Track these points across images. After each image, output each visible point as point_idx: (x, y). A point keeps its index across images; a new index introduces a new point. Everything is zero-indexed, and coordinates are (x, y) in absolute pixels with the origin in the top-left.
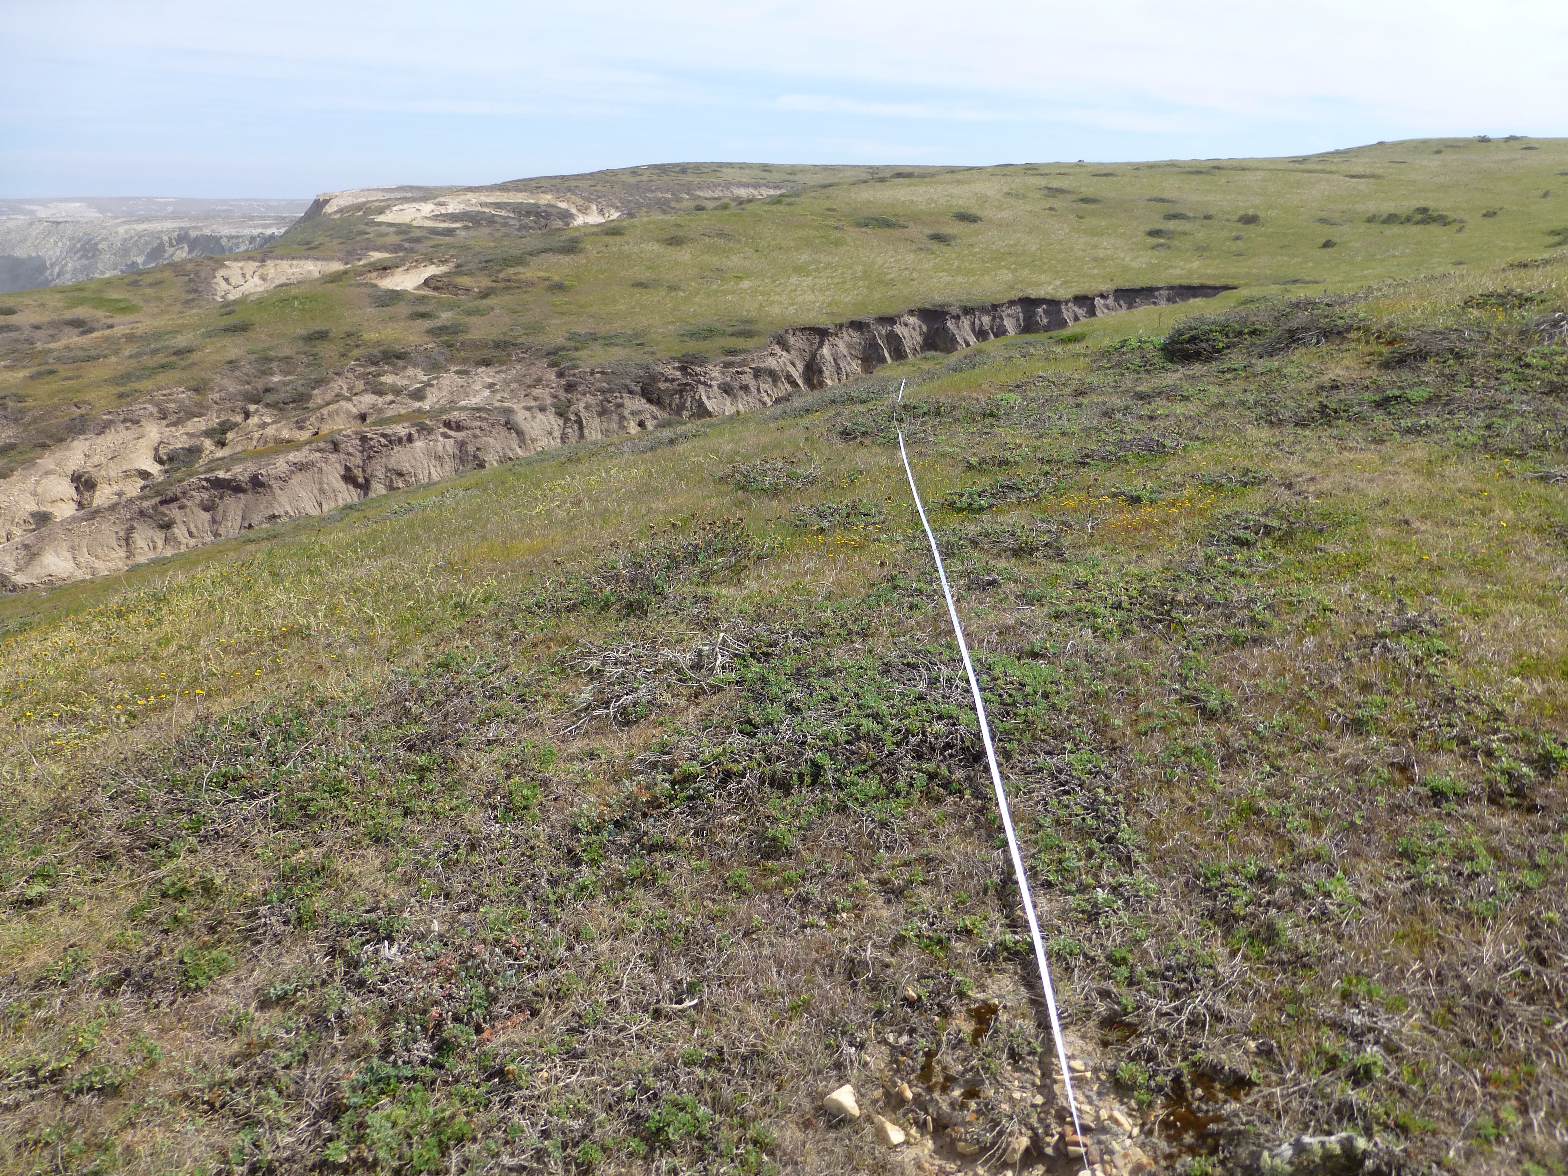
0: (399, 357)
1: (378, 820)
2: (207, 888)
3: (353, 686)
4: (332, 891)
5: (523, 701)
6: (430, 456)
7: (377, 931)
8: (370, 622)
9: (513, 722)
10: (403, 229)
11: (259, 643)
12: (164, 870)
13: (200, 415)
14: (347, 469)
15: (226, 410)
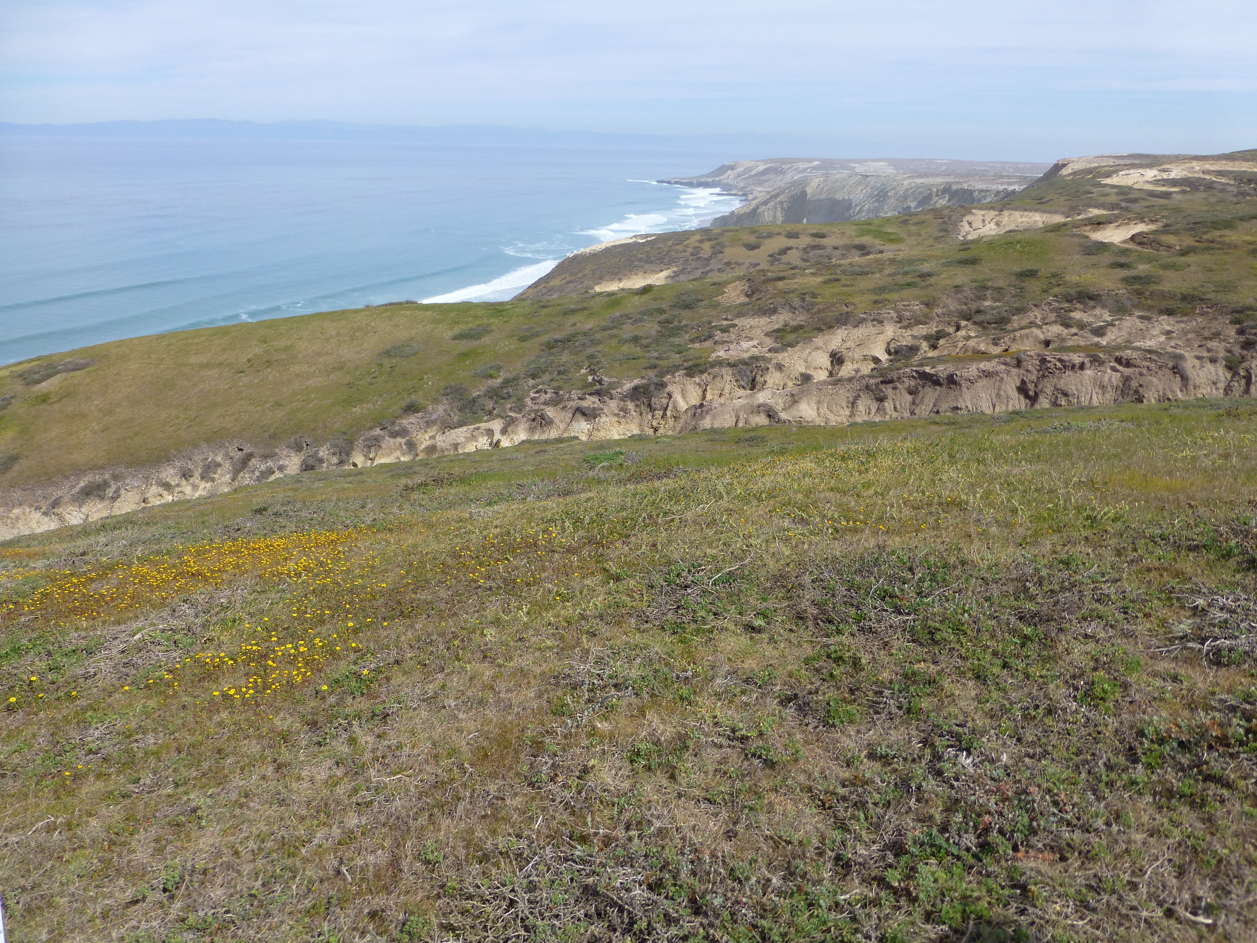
0: (1091, 298)
1: (982, 663)
2: (856, 663)
3: (990, 557)
4: (936, 700)
5: (1125, 613)
6: (1095, 384)
7: (960, 742)
8: (1014, 511)
9: (1112, 626)
10: (1124, 191)
11: (930, 505)
12: (832, 640)
13: (925, 323)
14: (1023, 382)
15: (944, 322)
